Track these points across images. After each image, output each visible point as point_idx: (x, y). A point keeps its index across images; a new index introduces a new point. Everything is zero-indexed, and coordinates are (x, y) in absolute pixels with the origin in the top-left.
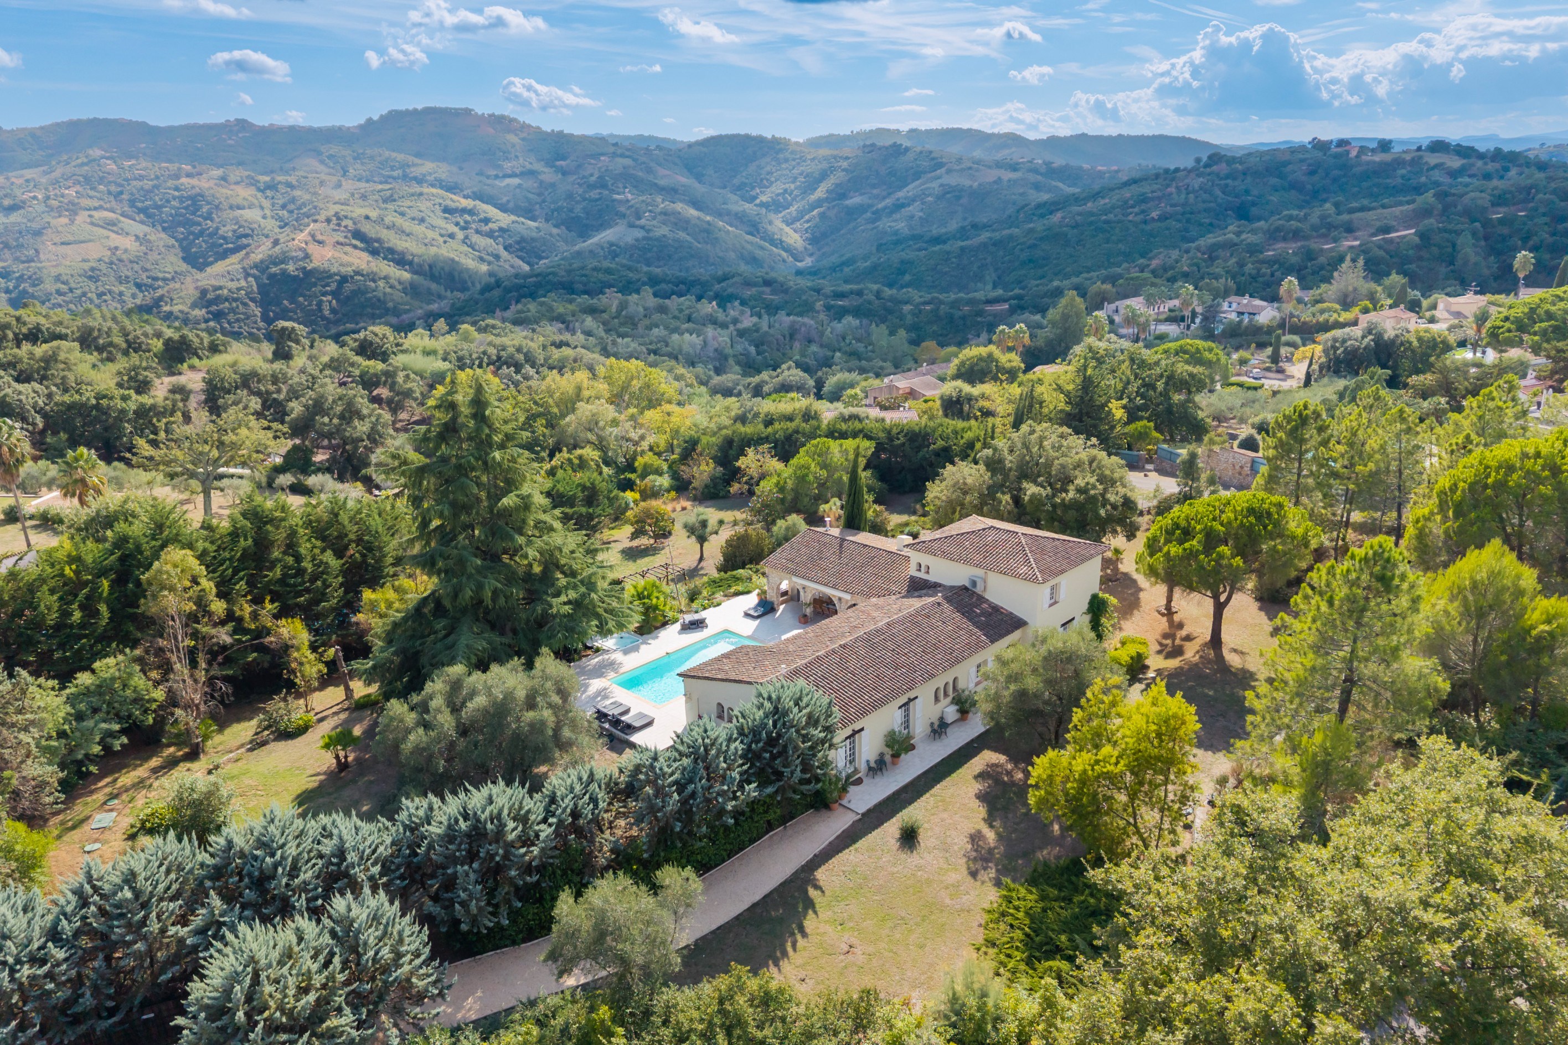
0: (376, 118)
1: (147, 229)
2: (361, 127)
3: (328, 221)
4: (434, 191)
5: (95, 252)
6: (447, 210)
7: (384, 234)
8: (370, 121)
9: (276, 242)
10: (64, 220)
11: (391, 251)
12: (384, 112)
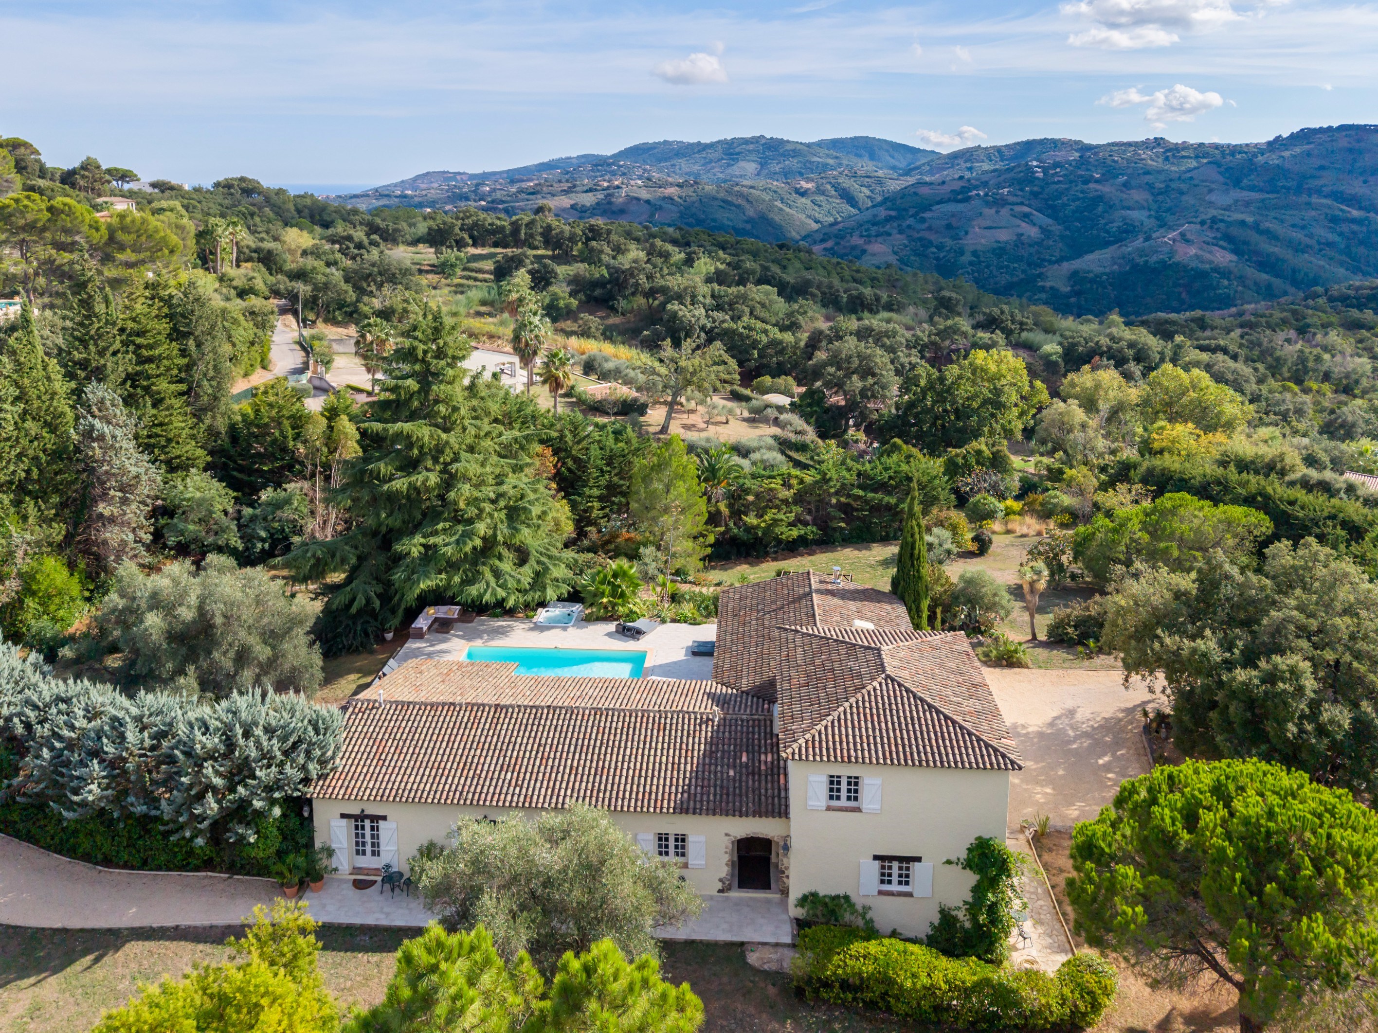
0: (1285, 135)
1: (1049, 221)
2: (1269, 143)
3: (1203, 223)
4: (1324, 201)
5: (1004, 236)
6: (1334, 220)
7: (1255, 238)
8: (1278, 138)
9: (1148, 238)
10: (993, 211)
11: (1257, 253)
12: (1296, 130)
